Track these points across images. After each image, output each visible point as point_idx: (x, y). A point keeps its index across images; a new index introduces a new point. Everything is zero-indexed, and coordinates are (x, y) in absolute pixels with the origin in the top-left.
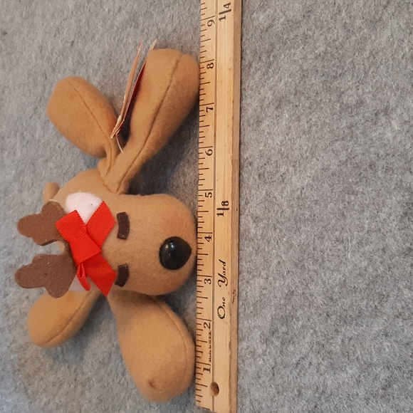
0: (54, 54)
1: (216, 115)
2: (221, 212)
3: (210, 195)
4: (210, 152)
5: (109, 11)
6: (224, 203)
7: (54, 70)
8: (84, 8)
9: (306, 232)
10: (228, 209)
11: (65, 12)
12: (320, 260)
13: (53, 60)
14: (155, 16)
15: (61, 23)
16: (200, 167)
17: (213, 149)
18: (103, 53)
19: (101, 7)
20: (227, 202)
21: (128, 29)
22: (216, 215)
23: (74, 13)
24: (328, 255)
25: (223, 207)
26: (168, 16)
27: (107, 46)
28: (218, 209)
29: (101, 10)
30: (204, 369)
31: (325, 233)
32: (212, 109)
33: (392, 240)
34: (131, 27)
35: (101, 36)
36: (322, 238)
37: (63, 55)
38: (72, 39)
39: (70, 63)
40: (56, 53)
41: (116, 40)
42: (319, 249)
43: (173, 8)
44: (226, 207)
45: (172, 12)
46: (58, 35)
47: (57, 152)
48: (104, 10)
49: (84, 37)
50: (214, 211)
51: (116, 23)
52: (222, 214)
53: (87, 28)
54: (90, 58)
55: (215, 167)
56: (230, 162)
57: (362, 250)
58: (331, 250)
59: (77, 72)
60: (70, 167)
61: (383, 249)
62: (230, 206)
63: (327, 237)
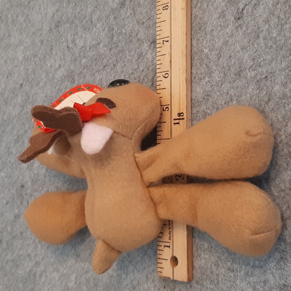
0: (6, 91)
1: (171, 46)
2: (177, 121)
3: (167, 109)
4: (167, 76)
5: (51, 66)
6: (179, 114)
7: (6, 103)
8: (31, 60)
9: (205, 259)
10: (183, 119)
11: (16, 61)
12: (216, 281)
13: (6, 95)
14: (87, 77)
15: (12, 68)
16: (158, 88)
17: (169, 73)
18: (46, 97)
19: (45, 62)
20: (182, 113)
21: (66, 82)
22: (173, 125)
23: (23, 63)
24: (222, 279)
25: (179, 118)
26: (98, 79)
27: (49, 92)
28: (174, 120)
29: (45, 65)
30: (165, 246)
31: (220, 262)
32: (168, 41)
33: (271, 276)
34: (69, 81)
35: (45, 83)
36: (217, 265)
37: (13, 93)
38: (21, 82)
39: (19, 99)
40: (8, 91)
41: (57, 89)
42: (215, 274)
43: (102, 74)
44: (181, 117)
45: (101, 76)
46: (10, 77)
47: (8, 165)
48: (47, 65)
49: (31, 82)
50: (171, 121)
51: (57, 77)
52: (178, 123)
53: (33, 76)
54: (36, 99)
55: (171, 86)
56: (185, 81)
57: (248, 279)
58: (224, 276)
59: (25, 108)
60: (18, 178)
61: (264, 282)
62: (185, 116)
63: (221, 265)
